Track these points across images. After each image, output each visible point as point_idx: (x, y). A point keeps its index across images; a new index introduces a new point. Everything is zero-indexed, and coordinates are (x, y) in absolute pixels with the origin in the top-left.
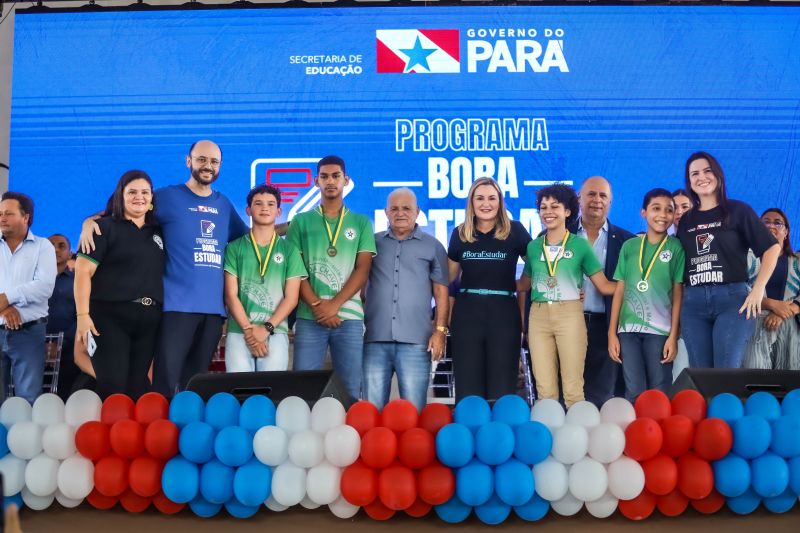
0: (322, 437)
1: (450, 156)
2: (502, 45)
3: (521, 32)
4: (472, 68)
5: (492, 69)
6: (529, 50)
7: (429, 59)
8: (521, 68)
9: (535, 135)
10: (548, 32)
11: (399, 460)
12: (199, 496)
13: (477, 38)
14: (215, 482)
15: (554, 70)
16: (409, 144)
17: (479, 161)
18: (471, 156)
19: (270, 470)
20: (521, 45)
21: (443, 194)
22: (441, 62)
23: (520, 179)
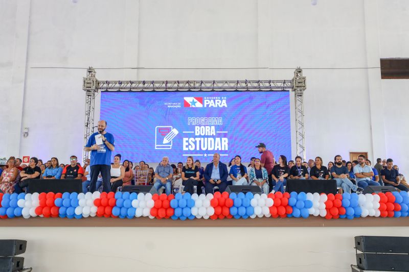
0: (146, 202)
1: (200, 126)
2: (212, 101)
3: (216, 98)
4: (205, 106)
5: (210, 106)
6: (218, 102)
7: (196, 104)
8: (216, 106)
9: (219, 121)
10: (223, 98)
11: (162, 207)
12: (120, 214)
13: (206, 99)
14: (123, 211)
15: (224, 106)
16: (191, 123)
17: (207, 127)
18: (205, 126)
19: (135, 209)
20: (216, 101)
21: (198, 134)
22: (198, 105)
23: (216, 131)
